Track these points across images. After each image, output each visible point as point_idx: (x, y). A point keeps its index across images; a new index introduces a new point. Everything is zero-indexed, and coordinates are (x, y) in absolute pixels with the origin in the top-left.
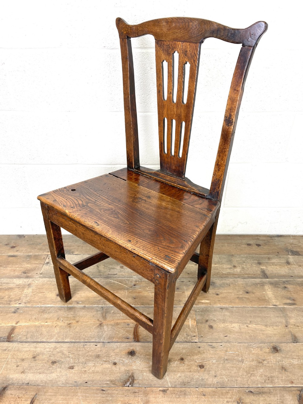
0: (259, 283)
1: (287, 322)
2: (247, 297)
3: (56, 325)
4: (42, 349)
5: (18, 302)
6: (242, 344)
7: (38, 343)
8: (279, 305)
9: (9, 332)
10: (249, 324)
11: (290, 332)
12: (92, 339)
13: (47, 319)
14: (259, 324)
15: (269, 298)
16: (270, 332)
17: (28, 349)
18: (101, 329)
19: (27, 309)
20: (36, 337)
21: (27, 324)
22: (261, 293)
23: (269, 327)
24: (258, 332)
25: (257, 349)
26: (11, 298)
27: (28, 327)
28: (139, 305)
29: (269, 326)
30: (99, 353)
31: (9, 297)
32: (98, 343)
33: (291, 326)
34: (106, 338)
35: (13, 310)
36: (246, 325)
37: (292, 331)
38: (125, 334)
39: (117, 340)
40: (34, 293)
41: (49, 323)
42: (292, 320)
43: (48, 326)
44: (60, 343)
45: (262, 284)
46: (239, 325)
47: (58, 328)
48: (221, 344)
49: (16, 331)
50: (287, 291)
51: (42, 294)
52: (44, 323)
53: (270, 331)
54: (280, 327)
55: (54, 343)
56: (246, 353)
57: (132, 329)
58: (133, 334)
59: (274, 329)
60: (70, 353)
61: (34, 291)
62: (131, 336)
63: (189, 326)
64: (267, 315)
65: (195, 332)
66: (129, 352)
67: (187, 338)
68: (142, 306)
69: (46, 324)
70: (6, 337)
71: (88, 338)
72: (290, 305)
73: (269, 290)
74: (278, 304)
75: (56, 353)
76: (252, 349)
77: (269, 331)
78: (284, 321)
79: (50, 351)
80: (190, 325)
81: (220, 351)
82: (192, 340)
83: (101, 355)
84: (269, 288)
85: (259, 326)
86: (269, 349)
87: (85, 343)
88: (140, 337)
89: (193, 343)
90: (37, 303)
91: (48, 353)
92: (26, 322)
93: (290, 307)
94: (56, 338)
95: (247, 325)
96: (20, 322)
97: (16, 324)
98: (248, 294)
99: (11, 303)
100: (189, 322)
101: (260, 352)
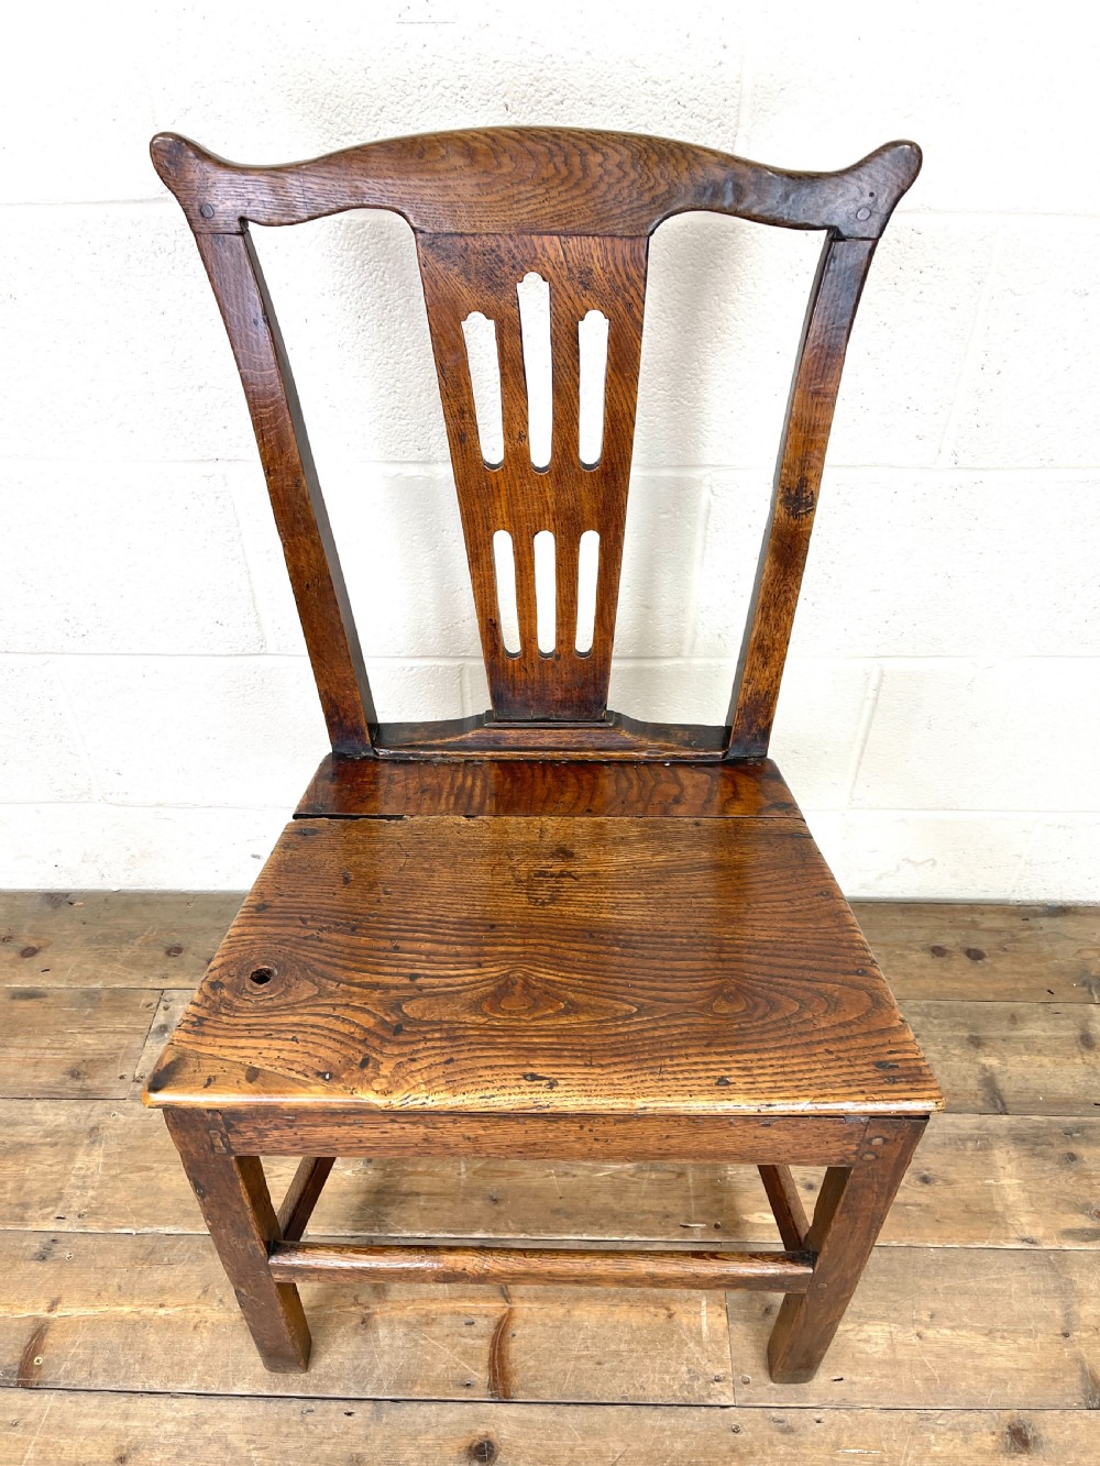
0: (970, 1138)
1: (1068, 1316)
2: (923, 1199)
3: (197, 1318)
4: (149, 1424)
5: (53, 1212)
6: (895, 1416)
7: (134, 1397)
8: (1045, 1237)
9: (25, 1344)
10: (927, 1327)
11: (1078, 1360)
12: (333, 1387)
13: (162, 1290)
14: (964, 1327)
15: (1007, 1207)
16: (1003, 1362)
17: (96, 1422)
18: (366, 1341)
19: (88, 1241)
20: (123, 1371)
21: (90, 1312)
22: (979, 1182)
23: (1003, 1337)
24: (958, 1359)
25: (949, 1435)
26: (25, 1189)
27: (94, 1324)
28: (510, 1231)
29: (998, 1334)
30: (359, 1450)
31: (20, 1189)
32: (356, 1404)
33: (1084, 1335)
34: (385, 1384)
35: (36, 1246)
36: (914, 1332)
37: (1085, 1356)
38: (458, 1364)
39: (426, 1390)
40: (113, 1172)
41: (170, 1311)
42: (1087, 1307)
43: (168, 1323)
44: (214, 1401)
45: (984, 1142)
46: (887, 1329)
47: (205, 1335)
48: (818, 1417)
49: (51, 1339)
50: (1076, 1173)
51: (144, 1174)
52: (151, 1310)
53: (1004, 1355)
54: (1040, 1338)
55: (193, 1401)
56: (907, 1455)
57: (484, 1345)
58: (487, 1364)
59: (1020, 1349)
60: (252, 1446)
61: (111, 1161)
62: (481, 1376)
63: (700, 1333)
64: (996, 1286)
65: (720, 1361)
66: (470, 1448)
67: (693, 1386)
68: (522, 1236)
69: (161, 1312)
70: (16, 1368)
71: (319, 1380)
72: (1086, 1241)
73: (1009, 1167)
74: (1038, 1233)
75: (201, 1442)
76: (933, 1437)
77: (999, 1358)
78: (1057, 1311)
79: (178, 1434)
80: (705, 1329)
81: (813, 1443)
82: (709, 1396)
83: (368, 1458)
84: (1010, 1160)
85: (964, 1333)
86: (994, 1438)
87: (310, 1405)
88: (516, 1381)
89: (713, 1411)
90: (124, 1215)
91: (172, 1441)
92: (85, 1302)
93: (1084, 1246)
94: (201, 1380)
95: (921, 1329)
96: (64, 1301)
97: (50, 1310)
98: (927, 1188)
99: (26, 1216)
100: (699, 1312)
101: (962, 1451)
